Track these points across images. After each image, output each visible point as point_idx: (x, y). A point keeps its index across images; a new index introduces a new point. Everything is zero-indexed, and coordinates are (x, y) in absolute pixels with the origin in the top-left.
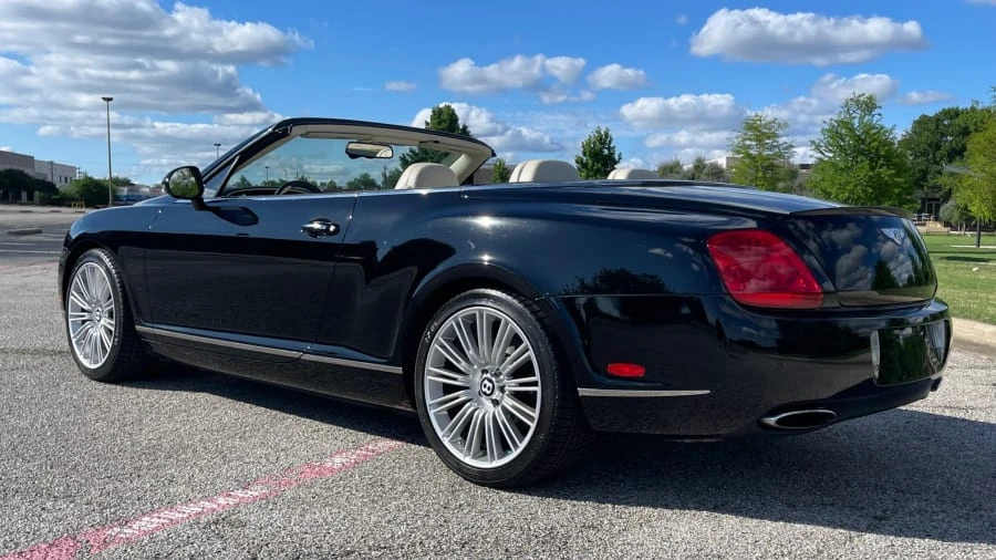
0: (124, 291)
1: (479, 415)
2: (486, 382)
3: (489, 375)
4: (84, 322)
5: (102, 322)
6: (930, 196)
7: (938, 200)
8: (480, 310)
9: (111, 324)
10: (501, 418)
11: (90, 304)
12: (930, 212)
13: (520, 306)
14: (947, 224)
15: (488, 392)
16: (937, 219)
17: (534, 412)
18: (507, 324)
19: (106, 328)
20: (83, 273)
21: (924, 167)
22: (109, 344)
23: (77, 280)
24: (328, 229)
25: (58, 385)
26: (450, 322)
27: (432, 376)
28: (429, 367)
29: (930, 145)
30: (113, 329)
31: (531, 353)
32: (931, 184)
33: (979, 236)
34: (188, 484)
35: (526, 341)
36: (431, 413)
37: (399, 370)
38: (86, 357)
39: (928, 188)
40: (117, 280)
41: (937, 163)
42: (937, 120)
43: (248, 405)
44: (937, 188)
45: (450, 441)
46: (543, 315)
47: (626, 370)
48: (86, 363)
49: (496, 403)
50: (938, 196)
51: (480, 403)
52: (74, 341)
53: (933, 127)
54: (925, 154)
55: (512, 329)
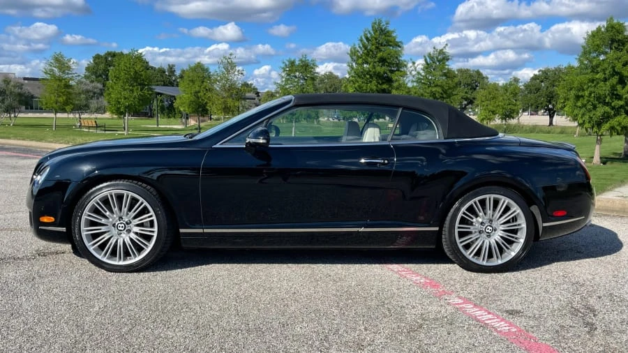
2: (488, 227)
15: (490, 232)
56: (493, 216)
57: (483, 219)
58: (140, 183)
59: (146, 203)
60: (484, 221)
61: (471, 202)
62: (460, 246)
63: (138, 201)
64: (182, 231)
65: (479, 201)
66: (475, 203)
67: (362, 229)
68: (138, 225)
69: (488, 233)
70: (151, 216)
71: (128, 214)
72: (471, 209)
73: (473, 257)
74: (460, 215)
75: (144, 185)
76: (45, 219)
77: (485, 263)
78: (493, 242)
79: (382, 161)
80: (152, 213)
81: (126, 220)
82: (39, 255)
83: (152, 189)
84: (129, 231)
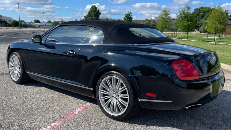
0: (23, 63)
1: (112, 102)
2: (114, 94)
3: (115, 93)
4: (13, 69)
5: (18, 69)
6: (197, 26)
7: (199, 27)
8: (113, 77)
9: (20, 71)
10: (118, 103)
11: (14, 65)
12: (197, 29)
13: (124, 77)
14: (200, 32)
15: (115, 97)
16: (198, 31)
17: (127, 103)
18: (120, 81)
19: (18, 71)
20: (12, 58)
21: (196, 20)
22: (19, 75)
23: (11, 59)
24: (73, 53)
25: (7, 85)
26: (105, 79)
27: (101, 92)
28: (100, 89)
29: (197, 15)
30: (20, 72)
31: (126, 89)
32: (197, 23)
33: (208, 34)
34: (40, 121)
35: (125, 86)
36: (100, 100)
37: (92, 89)
38: (14, 78)
39: (197, 24)
40: (21, 60)
41: (199, 19)
42: (199, 9)
43: (54, 91)
44: (198, 24)
45: (105, 108)
46: (129, 79)
47: (150, 95)
48: (14, 79)
49: (117, 99)
50: (199, 26)
51: (113, 99)
52: (11, 74)
53: (198, 11)
54: (196, 17)
55: (121, 82)
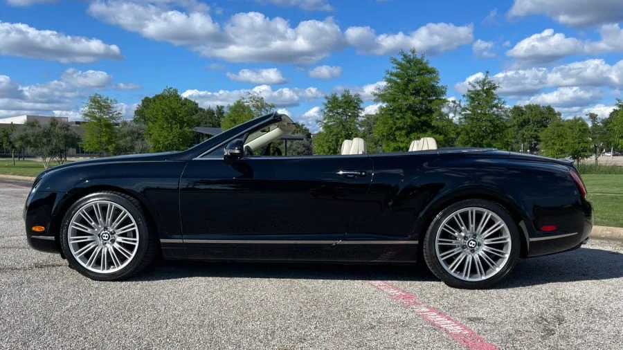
2: (471, 242)
56: (476, 230)
57: (466, 233)
58: (123, 194)
59: (128, 214)
60: (468, 235)
61: (452, 215)
62: (441, 260)
63: (121, 211)
64: (162, 241)
65: (460, 214)
66: (457, 216)
67: (340, 242)
68: (121, 235)
69: (471, 247)
70: (133, 226)
71: (111, 224)
72: (452, 223)
73: (455, 272)
74: (441, 228)
75: (128, 196)
76: (36, 229)
77: (467, 279)
78: (476, 257)
79: (359, 173)
80: (134, 223)
81: (111, 230)
82: (36, 267)
83: (135, 201)
84: (113, 241)
